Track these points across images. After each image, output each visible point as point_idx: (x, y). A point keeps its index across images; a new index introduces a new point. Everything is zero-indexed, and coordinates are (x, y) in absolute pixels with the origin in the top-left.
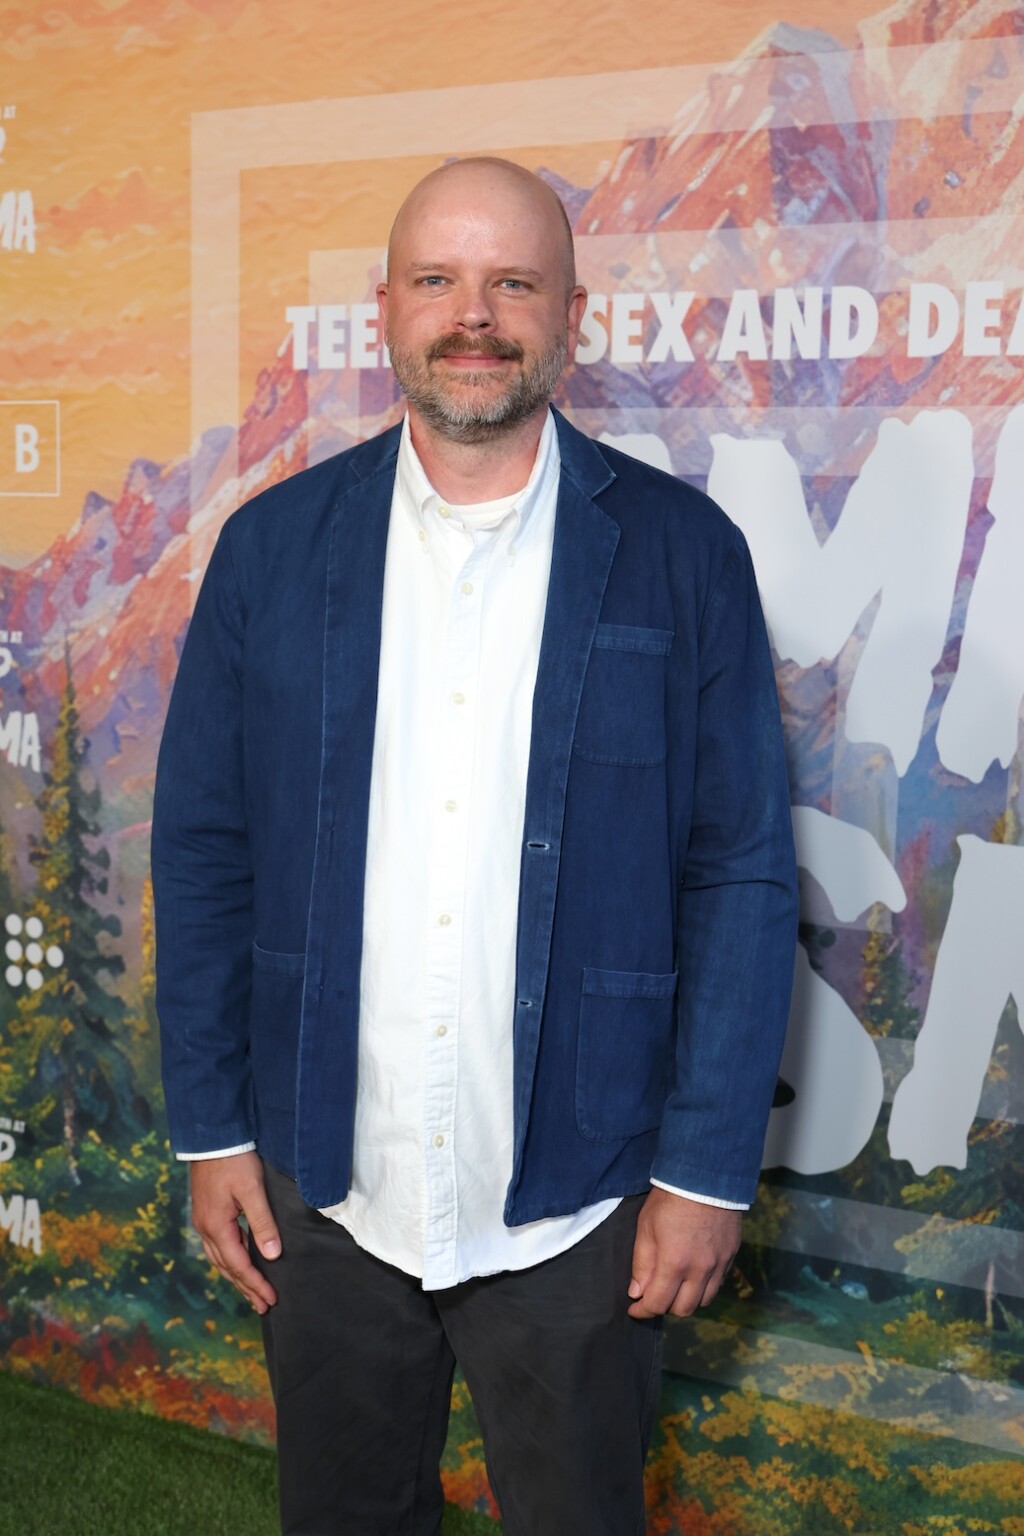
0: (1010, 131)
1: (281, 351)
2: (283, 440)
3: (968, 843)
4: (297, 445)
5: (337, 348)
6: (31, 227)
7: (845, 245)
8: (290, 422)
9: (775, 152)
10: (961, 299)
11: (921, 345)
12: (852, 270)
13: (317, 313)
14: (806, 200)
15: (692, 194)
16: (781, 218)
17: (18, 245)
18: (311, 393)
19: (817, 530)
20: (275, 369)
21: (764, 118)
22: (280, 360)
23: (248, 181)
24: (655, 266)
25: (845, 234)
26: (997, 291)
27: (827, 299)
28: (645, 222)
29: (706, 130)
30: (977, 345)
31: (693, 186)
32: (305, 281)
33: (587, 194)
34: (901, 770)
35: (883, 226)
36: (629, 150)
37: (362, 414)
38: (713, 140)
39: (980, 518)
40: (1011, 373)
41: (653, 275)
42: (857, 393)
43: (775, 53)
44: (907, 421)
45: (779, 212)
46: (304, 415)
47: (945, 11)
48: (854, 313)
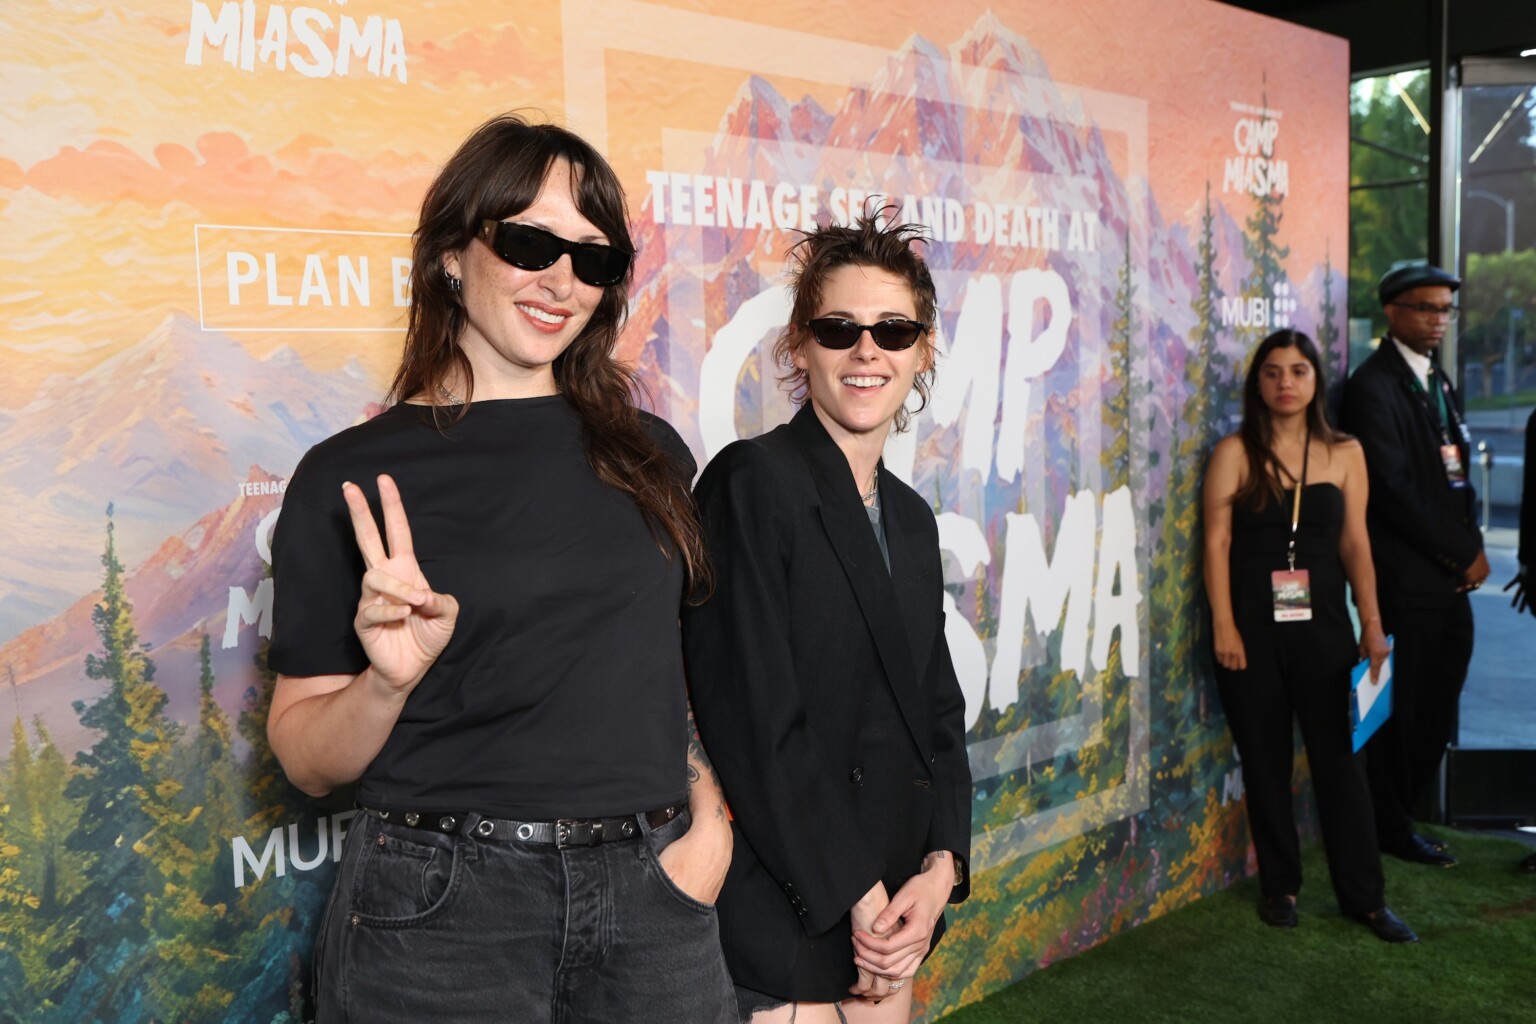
0: (1006, 123)
1: (644, 206)
2: (649, 280)
3: (1011, 517)
4: (659, 285)
5: (685, 208)
6: (401, 58)
7: (950, 175)
8: (653, 266)
9: (919, 114)
10: (993, 212)
11: (982, 239)
12: (953, 191)
13: (670, 178)
14: (933, 144)
15: (883, 130)
16: (923, 153)
17: (387, 72)
18: (668, 243)
19: (947, 344)
20: (639, 221)
21: (912, 91)
22: (643, 214)
23: (611, 58)
24: (868, 173)
25: (948, 167)
26: (1006, 212)
27: (944, 206)
28: (862, 143)
29: (888, 91)
30: (1001, 240)
31: (884, 124)
32: (660, 151)
33: (831, 120)
34: (985, 481)
35: (964, 166)
36: (851, 95)
37: (705, 261)
38: (891, 98)
39: (1006, 336)
40: (1010, 255)
41: (867, 179)
42: (958, 263)
43: (916, 52)
44: (978, 279)
45: (922, 149)
46: (663, 260)
47: (980, 50)
48: (955, 216)
